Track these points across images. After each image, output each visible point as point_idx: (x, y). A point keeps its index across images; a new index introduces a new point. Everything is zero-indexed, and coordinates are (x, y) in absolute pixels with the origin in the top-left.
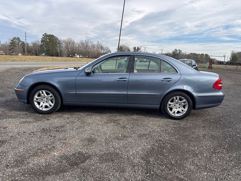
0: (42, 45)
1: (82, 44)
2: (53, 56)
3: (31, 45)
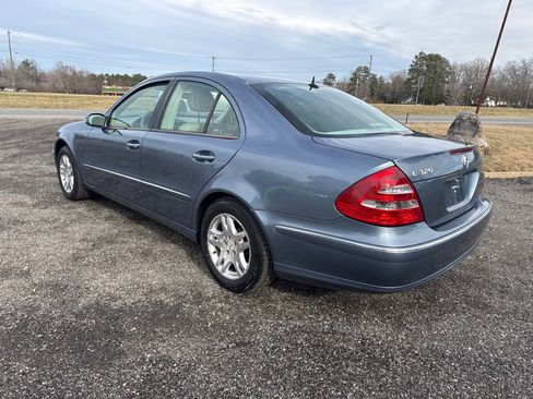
0: (409, 80)
1: (513, 70)
2: (430, 104)
3: (388, 80)
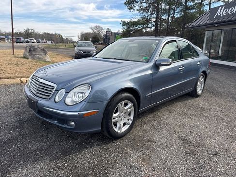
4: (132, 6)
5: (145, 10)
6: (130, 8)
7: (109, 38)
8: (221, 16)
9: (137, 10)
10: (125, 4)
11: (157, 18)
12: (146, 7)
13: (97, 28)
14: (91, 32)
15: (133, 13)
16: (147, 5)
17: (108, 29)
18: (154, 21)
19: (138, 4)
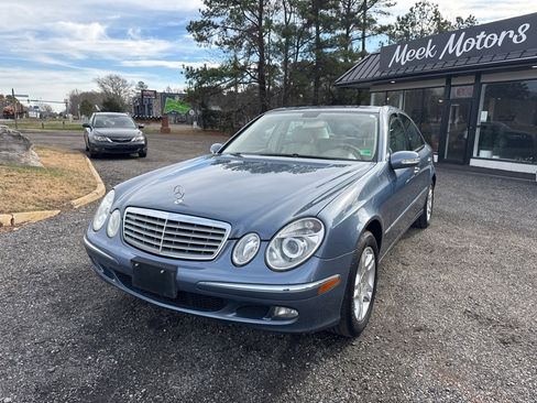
4: (205, 33)
5: (234, 44)
6: (201, 39)
7: (150, 105)
8: (403, 63)
9: (216, 43)
10: (189, 29)
11: (261, 63)
12: (236, 39)
13: (114, 80)
14: (98, 89)
15: (207, 48)
16: (237, 34)
17: (141, 84)
18: (255, 69)
19: (218, 30)
